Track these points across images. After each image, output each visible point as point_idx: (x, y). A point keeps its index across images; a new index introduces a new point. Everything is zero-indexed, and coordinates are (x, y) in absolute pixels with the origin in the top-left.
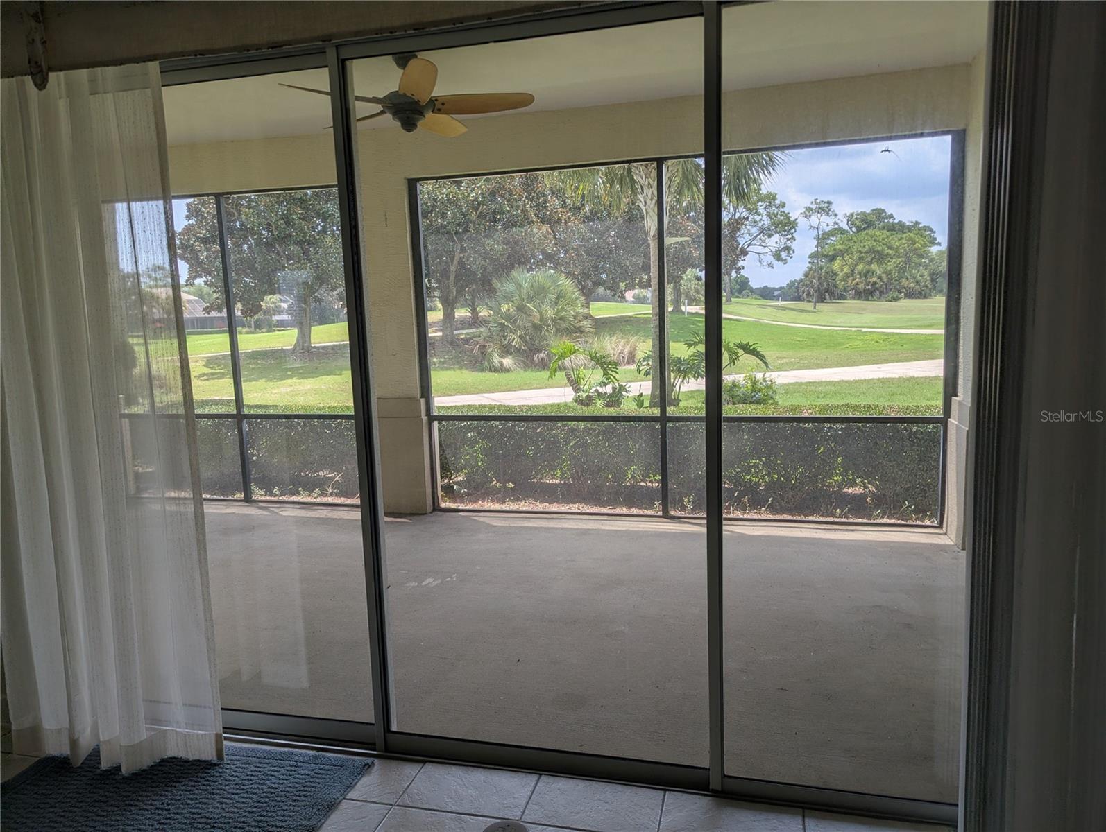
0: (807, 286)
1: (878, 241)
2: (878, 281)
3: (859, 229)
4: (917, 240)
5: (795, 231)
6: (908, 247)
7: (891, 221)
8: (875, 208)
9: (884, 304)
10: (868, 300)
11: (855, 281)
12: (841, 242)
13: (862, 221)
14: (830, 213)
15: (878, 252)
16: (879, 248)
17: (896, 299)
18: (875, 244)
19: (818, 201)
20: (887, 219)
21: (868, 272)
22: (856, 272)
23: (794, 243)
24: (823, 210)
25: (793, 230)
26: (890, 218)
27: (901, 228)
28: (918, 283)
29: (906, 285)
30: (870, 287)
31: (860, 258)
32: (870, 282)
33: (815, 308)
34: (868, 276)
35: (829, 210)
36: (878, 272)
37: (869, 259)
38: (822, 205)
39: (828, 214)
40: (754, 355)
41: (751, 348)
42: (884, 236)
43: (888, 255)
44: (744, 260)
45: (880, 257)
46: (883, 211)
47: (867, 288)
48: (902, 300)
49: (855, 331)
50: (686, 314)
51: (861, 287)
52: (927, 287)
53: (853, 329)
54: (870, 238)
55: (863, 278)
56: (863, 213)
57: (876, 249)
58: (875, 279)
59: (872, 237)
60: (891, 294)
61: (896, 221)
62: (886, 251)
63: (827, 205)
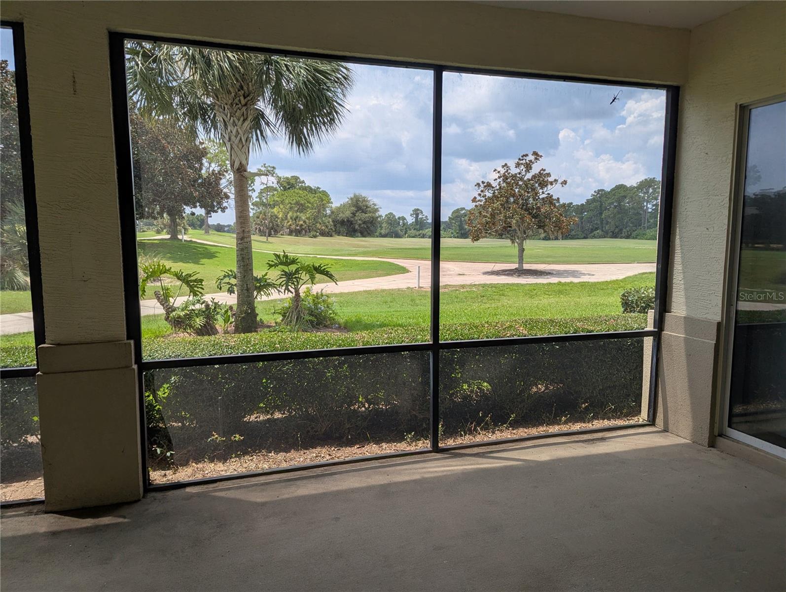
0: (259, 224)
1: (301, 197)
2: (303, 224)
3: (285, 189)
4: (324, 198)
5: (254, 185)
6: (319, 202)
7: (303, 185)
8: (293, 175)
9: (307, 239)
10: (297, 236)
11: (289, 223)
12: (278, 196)
13: (287, 183)
14: (274, 175)
15: (301, 204)
16: (303, 202)
17: (315, 237)
18: (300, 199)
19: (266, 165)
20: (301, 183)
21: (297, 217)
22: (289, 217)
23: (254, 193)
24: (269, 172)
25: (252, 184)
26: (303, 183)
27: (309, 190)
28: (327, 226)
29: (320, 228)
30: (298, 228)
31: (291, 208)
32: (298, 224)
33: (267, 240)
34: (297, 220)
35: (274, 173)
36: (303, 218)
37: (296, 209)
38: (269, 169)
39: (273, 176)
40: (325, 275)
41: (322, 269)
42: (305, 194)
43: (308, 207)
44: (227, 202)
45: (302, 208)
46: (299, 178)
47: (297, 228)
48: (319, 237)
49: (313, 257)
50: (183, 241)
51: (293, 227)
52: (332, 229)
53: (311, 256)
54: (296, 195)
55: (294, 221)
56: (287, 178)
57: (301, 202)
58: (301, 222)
59: (297, 194)
60: (312, 233)
61: (306, 185)
62: (307, 205)
63: (272, 169)
